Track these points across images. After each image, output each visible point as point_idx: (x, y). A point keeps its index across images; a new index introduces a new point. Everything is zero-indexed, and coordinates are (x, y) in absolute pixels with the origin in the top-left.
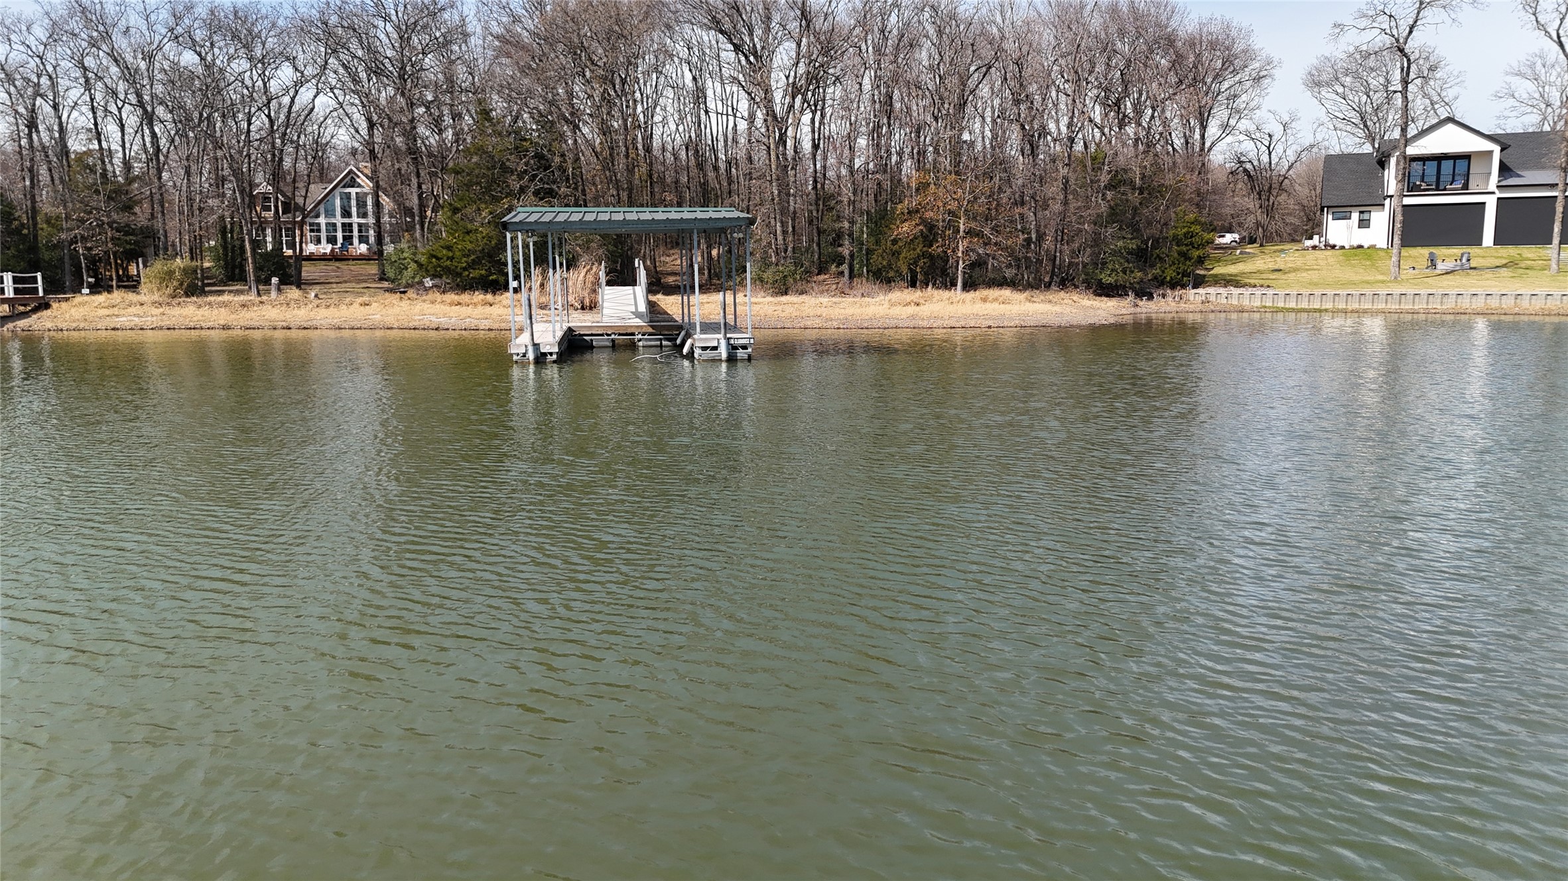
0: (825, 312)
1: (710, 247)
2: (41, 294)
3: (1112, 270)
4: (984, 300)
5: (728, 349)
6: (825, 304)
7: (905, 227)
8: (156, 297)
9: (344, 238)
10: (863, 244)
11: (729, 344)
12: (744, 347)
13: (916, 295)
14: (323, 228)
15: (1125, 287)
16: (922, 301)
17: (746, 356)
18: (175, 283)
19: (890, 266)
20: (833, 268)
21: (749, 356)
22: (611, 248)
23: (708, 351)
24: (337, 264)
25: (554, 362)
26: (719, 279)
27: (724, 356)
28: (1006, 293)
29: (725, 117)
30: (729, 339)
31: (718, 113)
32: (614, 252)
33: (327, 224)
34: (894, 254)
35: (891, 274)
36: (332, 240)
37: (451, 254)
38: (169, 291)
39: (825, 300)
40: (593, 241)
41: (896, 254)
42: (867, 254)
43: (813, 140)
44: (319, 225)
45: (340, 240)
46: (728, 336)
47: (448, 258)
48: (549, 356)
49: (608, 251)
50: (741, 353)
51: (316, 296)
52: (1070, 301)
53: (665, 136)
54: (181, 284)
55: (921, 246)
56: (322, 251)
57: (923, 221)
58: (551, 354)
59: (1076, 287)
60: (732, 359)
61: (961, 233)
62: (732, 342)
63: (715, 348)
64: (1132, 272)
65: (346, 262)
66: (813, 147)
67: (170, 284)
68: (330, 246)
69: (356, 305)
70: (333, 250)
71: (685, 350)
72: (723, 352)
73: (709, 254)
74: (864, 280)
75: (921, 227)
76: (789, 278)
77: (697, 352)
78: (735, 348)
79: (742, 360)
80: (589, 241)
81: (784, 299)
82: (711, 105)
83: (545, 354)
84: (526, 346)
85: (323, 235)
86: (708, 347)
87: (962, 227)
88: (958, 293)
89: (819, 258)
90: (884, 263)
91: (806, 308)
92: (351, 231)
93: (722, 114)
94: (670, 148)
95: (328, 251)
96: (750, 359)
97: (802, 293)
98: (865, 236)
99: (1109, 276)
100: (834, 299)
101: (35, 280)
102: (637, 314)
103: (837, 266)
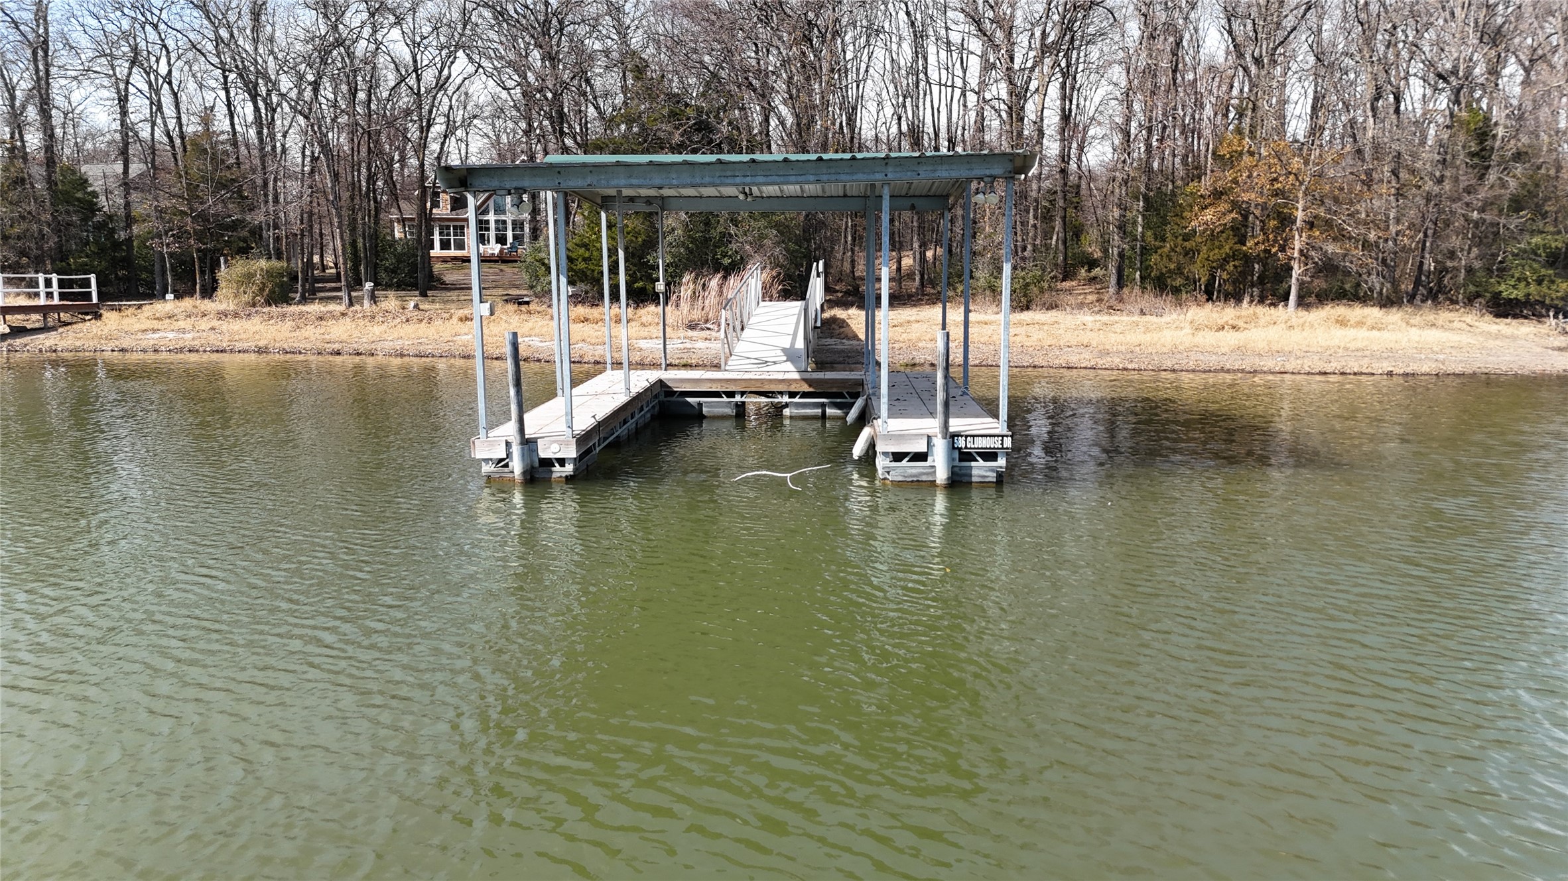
0: (1094, 339)
1: (924, 246)
2: (95, 300)
3: (1519, 280)
4: (1342, 323)
5: (950, 459)
6: (1090, 325)
7: (1208, 215)
8: (231, 306)
9: (515, 237)
10: (1136, 240)
11: (953, 447)
12: (990, 456)
13: (1228, 313)
14: (492, 225)
15: (1542, 303)
16: (1241, 323)
17: (992, 477)
18: (255, 288)
19: (1179, 270)
20: (1083, 272)
21: (1000, 476)
22: (792, 246)
23: (904, 462)
24: (503, 266)
25: (569, 479)
26: (933, 288)
27: (942, 475)
28: (1373, 313)
29: (949, 89)
30: (954, 436)
31: (941, 85)
32: (797, 251)
33: (497, 222)
34: (1186, 254)
35: (1179, 281)
36: (501, 240)
37: (587, 255)
38: (246, 298)
39: (1087, 318)
40: (767, 237)
41: (1190, 254)
42: (1142, 254)
43: (1063, 110)
44: (487, 222)
45: (510, 239)
46: (953, 428)
47: (584, 259)
48: (557, 468)
49: (787, 250)
50: (980, 470)
51: (416, 306)
52: (1464, 326)
53: (879, 124)
54: (262, 290)
55: (1231, 242)
56: (490, 252)
57: (1235, 205)
58: (562, 462)
59: (1454, 302)
60: (958, 482)
61: (1299, 223)
62: (961, 443)
63: (921, 457)
64: (1553, 282)
65: (510, 265)
66: (1062, 119)
67: (248, 290)
68: (499, 246)
69: (455, 320)
70: (501, 251)
71: (858, 449)
72: (940, 467)
73: (923, 255)
74: (1137, 290)
75: (1234, 215)
76: (1032, 287)
77: (881, 463)
78: (966, 456)
79: (984, 484)
80: (762, 237)
81: (1026, 316)
82: (933, 74)
83: (547, 463)
84: (508, 444)
85: (492, 234)
86: (906, 454)
87: (1300, 215)
88: (1289, 312)
89: (1065, 259)
90: (1172, 266)
91: (1061, 331)
92: (522, 229)
93: (946, 86)
94: (885, 139)
95: (496, 252)
96: (1001, 480)
97: (1052, 307)
98: (1140, 229)
99: (1514, 287)
100: (1098, 317)
101: (87, 283)
102: (791, 355)
103: (1089, 271)
